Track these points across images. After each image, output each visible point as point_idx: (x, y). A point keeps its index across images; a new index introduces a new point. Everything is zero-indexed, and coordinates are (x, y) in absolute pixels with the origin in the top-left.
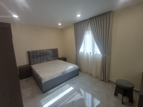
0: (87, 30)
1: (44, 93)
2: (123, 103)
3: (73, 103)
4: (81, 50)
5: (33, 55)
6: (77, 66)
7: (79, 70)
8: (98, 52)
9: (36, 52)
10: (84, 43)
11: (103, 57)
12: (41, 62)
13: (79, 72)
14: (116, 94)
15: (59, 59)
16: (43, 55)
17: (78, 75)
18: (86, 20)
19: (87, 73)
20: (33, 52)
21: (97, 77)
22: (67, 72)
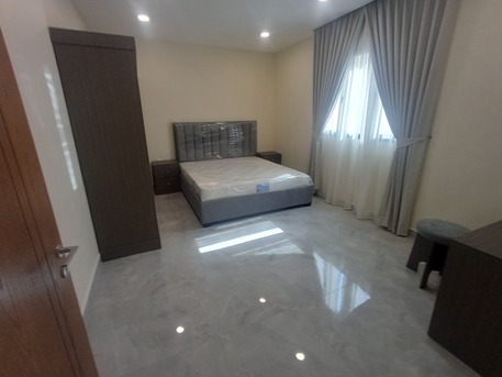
0: (356, 50)
1: (205, 226)
2: (424, 286)
3: (272, 257)
4: (330, 126)
5: (186, 136)
6: (306, 176)
7: (316, 195)
8: (384, 130)
9: (194, 126)
10: (342, 99)
11: (398, 149)
12: (205, 159)
13: (314, 199)
14: (412, 265)
15: (259, 155)
16: (212, 139)
17: (309, 205)
18: (355, 13)
19: (340, 204)
20: (185, 126)
21: (370, 219)
22: (272, 189)
